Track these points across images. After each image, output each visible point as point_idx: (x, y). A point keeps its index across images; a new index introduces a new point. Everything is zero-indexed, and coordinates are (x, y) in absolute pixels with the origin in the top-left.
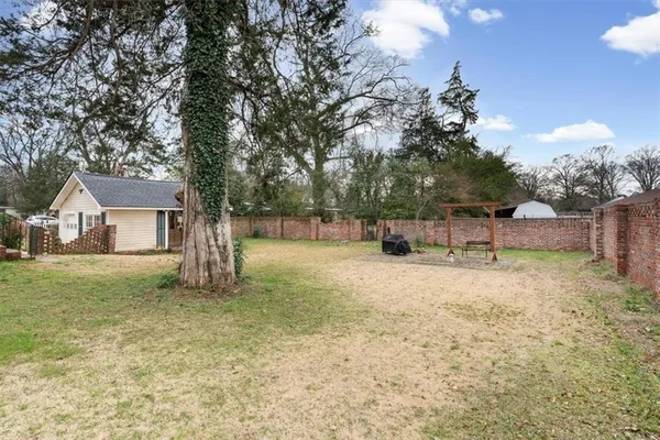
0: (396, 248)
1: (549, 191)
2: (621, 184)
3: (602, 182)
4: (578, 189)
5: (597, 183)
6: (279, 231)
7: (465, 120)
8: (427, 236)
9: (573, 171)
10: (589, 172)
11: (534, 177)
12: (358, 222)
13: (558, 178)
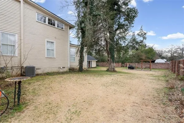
0: (131, 68)
1: (166, 55)
4: (175, 55)
5: (181, 53)
6: (102, 65)
7: (143, 39)
8: (136, 66)
9: (173, 49)
10: (179, 49)
11: (162, 51)
12: (120, 63)
13: (169, 51)
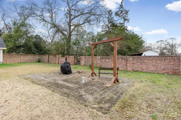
2: (178, 50)
3: (172, 49)
9: (163, 46)
13: (158, 47)
